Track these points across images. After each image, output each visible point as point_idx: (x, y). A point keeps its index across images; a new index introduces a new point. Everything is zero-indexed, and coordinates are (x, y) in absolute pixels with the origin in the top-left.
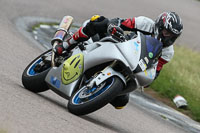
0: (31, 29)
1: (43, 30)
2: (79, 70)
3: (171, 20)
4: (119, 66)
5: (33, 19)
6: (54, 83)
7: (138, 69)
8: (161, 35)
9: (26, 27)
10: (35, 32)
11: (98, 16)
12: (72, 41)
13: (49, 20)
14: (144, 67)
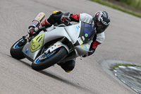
0: (112, 69)
1: (120, 69)
2: (41, 43)
3: (102, 16)
4: (66, 41)
5: (114, 62)
6: (27, 52)
7: (77, 43)
8: (96, 26)
9: (109, 67)
10: (115, 71)
11: (57, 11)
12: (40, 27)
13: (125, 62)
14: (81, 42)
